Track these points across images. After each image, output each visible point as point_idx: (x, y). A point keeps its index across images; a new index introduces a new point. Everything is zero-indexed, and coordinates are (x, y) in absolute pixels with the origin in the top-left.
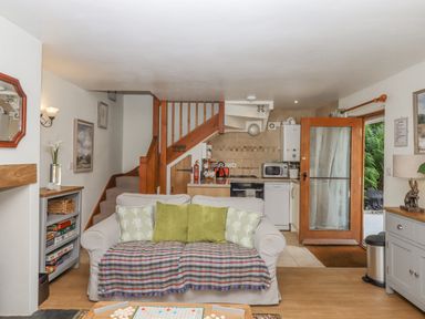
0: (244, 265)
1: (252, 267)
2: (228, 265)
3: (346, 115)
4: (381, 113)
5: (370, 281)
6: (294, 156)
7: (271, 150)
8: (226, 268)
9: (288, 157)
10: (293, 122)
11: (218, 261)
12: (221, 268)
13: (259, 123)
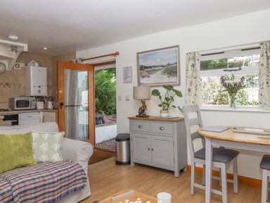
0: (71, 173)
1: (76, 173)
2: (59, 178)
3: (85, 62)
4: (114, 62)
5: (119, 163)
6: (39, 91)
7: (17, 87)
8: (58, 181)
9: (34, 92)
10: (37, 64)
11: (50, 177)
12: (53, 182)
13: (6, 63)
